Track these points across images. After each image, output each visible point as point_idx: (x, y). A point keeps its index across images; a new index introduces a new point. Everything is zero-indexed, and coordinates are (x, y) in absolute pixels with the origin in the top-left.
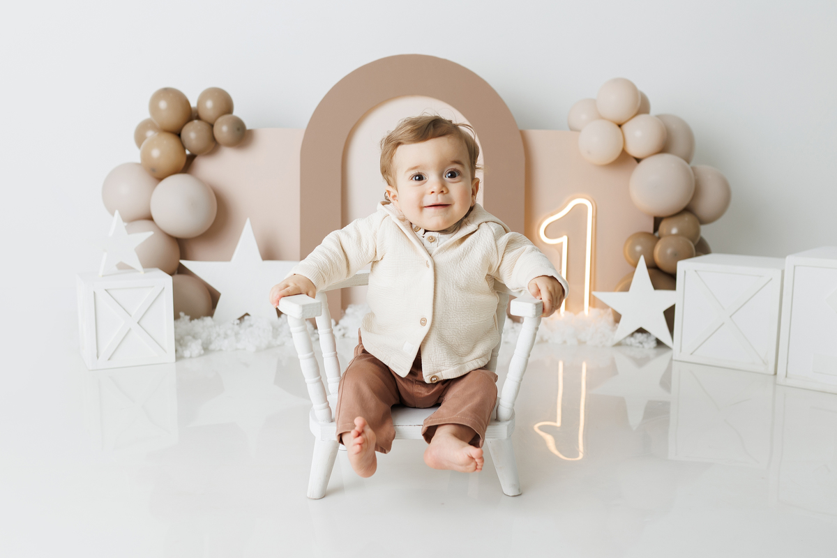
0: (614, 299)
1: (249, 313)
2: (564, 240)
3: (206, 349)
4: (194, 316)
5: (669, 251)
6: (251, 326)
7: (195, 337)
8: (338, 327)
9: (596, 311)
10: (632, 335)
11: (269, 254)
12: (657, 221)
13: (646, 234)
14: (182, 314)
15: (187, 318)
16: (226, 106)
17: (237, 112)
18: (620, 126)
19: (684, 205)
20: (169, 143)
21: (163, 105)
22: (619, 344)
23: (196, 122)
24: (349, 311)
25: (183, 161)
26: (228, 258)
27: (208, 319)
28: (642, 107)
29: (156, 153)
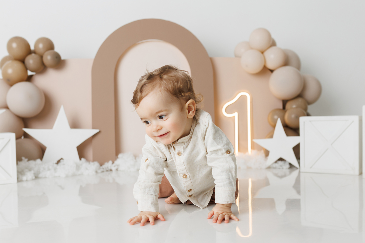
0: (265, 143)
1: (63, 158)
2: (236, 115)
3: (36, 176)
4: (31, 158)
5: (293, 116)
6: (64, 164)
7: (30, 170)
8: (114, 165)
9: (255, 152)
10: (276, 162)
11: (75, 125)
12: (285, 102)
13: (279, 109)
14: (23, 158)
15: (26, 160)
16: (50, 46)
17: (57, 49)
18: (262, 53)
19: (298, 92)
20: (18, 66)
21: (14, 45)
22: (269, 168)
23: (33, 55)
24: (120, 156)
26: (51, 128)
27: (39, 161)
28: (273, 44)
29: (10, 71)
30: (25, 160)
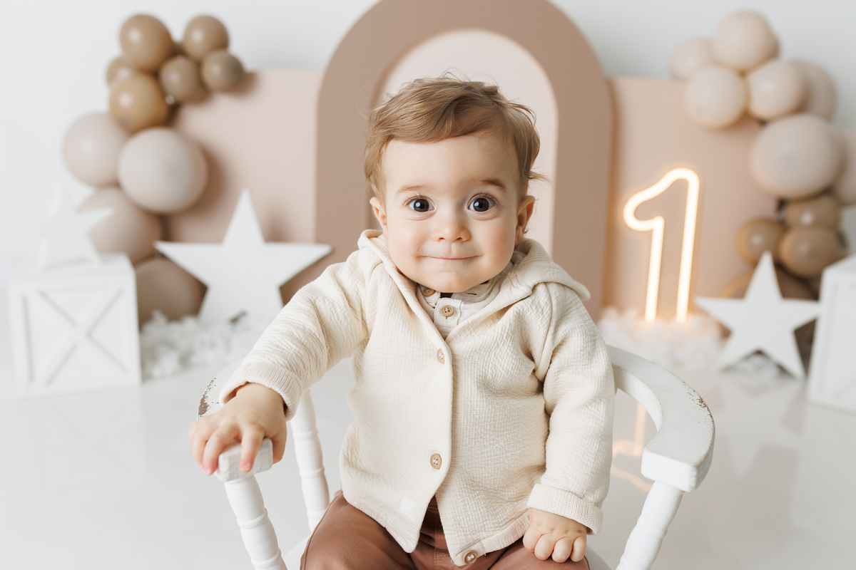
0: (724, 310)
1: (246, 311)
2: (658, 224)
3: (185, 361)
4: (174, 316)
5: (803, 247)
6: (247, 329)
7: (171, 345)
9: (697, 320)
10: (747, 358)
14: (156, 314)
15: (164, 319)
16: (220, 39)
17: (237, 48)
18: (743, 74)
19: (825, 184)
20: (144, 87)
21: (135, 36)
22: (729, 369)
23: (180, 59)
25: (162, 112)
26: (218, 240)
27: (189, 324)
29: (126, 101)
30: (159, 319)
